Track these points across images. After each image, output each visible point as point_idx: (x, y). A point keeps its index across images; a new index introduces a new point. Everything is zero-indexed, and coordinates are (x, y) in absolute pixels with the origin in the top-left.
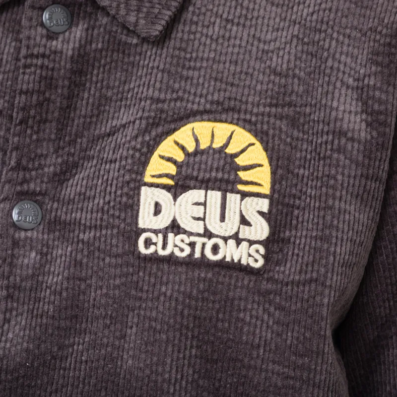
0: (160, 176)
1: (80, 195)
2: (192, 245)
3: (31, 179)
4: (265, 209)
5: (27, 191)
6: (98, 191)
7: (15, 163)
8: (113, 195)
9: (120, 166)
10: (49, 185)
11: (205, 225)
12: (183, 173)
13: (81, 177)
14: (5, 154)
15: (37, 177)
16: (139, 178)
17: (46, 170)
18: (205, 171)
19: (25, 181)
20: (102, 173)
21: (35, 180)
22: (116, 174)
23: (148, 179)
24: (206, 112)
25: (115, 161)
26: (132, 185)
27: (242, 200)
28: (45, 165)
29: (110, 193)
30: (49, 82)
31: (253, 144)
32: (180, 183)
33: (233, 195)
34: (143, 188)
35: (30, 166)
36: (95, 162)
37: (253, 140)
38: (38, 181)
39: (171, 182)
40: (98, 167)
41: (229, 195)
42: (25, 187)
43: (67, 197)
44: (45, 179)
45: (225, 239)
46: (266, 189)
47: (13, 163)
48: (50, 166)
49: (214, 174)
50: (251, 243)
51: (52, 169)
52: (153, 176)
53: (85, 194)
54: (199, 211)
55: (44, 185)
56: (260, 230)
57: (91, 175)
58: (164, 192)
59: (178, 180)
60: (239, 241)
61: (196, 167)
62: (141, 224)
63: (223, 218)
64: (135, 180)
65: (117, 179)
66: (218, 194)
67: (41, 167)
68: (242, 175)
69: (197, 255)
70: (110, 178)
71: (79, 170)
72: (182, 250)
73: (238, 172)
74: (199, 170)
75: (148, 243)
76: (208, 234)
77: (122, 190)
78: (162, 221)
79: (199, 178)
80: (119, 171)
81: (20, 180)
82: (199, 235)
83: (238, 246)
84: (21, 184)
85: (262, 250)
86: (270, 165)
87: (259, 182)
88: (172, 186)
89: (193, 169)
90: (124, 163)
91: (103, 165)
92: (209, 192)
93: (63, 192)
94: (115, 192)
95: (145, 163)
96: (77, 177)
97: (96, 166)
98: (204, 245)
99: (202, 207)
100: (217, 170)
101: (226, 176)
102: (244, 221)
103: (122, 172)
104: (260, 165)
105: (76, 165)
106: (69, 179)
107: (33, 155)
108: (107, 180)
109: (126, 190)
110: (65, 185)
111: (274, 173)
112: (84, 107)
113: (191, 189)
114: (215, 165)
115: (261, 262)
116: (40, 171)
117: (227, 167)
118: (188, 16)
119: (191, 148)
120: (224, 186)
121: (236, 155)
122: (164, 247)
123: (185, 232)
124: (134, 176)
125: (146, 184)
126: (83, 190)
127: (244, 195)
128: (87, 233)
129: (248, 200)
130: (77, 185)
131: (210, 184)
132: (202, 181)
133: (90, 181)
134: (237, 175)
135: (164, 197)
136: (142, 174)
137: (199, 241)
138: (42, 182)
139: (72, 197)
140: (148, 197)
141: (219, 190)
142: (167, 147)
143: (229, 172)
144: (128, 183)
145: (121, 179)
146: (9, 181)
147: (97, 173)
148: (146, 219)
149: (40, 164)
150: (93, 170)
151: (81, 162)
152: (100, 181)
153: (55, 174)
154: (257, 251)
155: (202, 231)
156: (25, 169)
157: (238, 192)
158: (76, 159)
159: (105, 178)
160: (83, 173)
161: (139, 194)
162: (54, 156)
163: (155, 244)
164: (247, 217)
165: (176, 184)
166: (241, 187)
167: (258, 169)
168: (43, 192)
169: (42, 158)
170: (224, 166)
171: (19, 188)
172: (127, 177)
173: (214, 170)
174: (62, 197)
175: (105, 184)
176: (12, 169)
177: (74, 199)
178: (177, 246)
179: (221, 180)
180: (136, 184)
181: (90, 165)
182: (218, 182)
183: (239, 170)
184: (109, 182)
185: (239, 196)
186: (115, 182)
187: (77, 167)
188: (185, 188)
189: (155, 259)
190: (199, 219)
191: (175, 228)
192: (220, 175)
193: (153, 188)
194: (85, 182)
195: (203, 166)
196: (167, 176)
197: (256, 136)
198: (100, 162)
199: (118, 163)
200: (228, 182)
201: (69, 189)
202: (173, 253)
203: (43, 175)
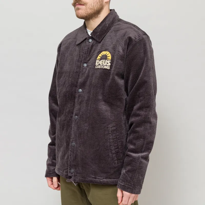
2: (101, 67)
24: (105, 50)
30: (88, 48)
34: (97, 60)
39: (99, 59)
45: (105, 66)
46: (110, 59)
50: (108, 66)
53: (91, 62)
54: (102, 62)
56: (109, 64)
60: (106, 66)
62: (96, 65)
63: (105, 63)
67: (87, 59)
69: (102, 68)
75: (96, 67)
76: (103, 65)
77: (94, 61)
85: (109, 67)
90: (95, 57)
95: (97, 57)
102: (107, 63)
111: (111, 57)
112: (92, 51)
115: (109, 68)
119: (102, 55)
121: (107, 55)
123: (100, 65)
127: (108, 60)
128: (90, 66)
135: (99, 61)
137: (102, 66)
138: (87, 61)
140: (97, 61)
142: (100, 55)
143: (106, 57)
145: (94, 59)
148: (97, 64)
156: (85, 59)
162: (89, 58)
166: (107, 59)
171: (84, 62)
173: (104, 57)
174: (89, 63)
178: (99, 67)
180: (96, 60)
187: (91, 59)
188: (101, 60)
189: (97, 69)
191: (99, 65)
197: (110, 52)
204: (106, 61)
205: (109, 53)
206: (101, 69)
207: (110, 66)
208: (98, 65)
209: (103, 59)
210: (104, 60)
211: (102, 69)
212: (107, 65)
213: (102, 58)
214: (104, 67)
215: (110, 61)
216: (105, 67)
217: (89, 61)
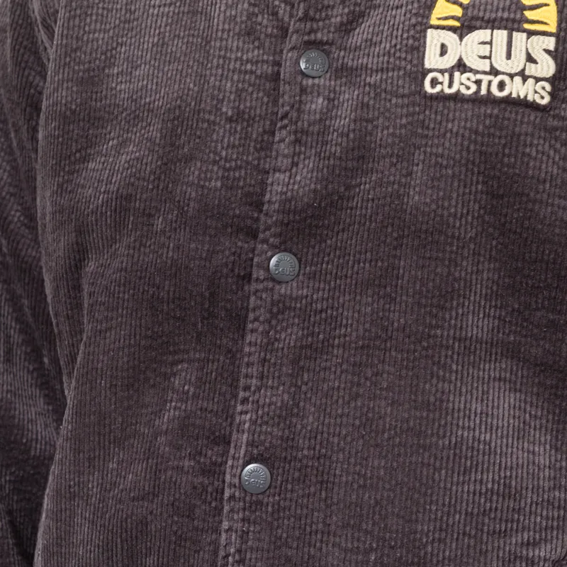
0: (446, 18)
1: (366, 41)
2: (478, 83)
3: (318, 29)
4: (552, 47)
5: (315, 40)
6: (385, 35)
7: (302, 14)
8: (399, 39)
9: (406, 10)
10: (336, 35)
11: (491, 63)
12: (469, 14)
13: (368, 24)
14: (293, 6)
15: (324, 28)
16: (425, 21)
17: (333, 20)
18: (491, 11)
19: (312, 31)
20: (388, 19)
21: (323, 30)
22: (402, 18)
23: (434, 21)
25: (402, 6)
26: (418, 28)
27: (528, 38)
28: (332, 16)
29: (397, 37)
32: (466, 24)
33: (520, 34)
34: (429, 31)
35: (317, 17)
36: (381, 9)
38: (326, 31)
39: (457, 24)
40: (385, 13)
41: (515, 34)
42: (313, 37)
43: (353, 44)
44: (332, 29)
45: (512, 76)
46: (553, 28)
47: (300, 14)
48: (337, 16)
49: (499, 14)
50: (538, 80)
51: (339, 19)
52: (439, 19)
53: (371, 40)
54: (485, 50)
55: (331, 35)
56: (547, 67)
57: (378, 22)
58: (450, 33)
59: (465, 21)
60: (525, 78)
61: (482, 8)
62: (427, 65)
63: (509, 56)
64: (421, 24)
65: (403, 23)
66: (504, 33)
67: (328, 17)
68: (529, 14)
69: (484, 91)
70: (396, 23)
71: (366, 19)
72: (468, 88)
73: (525, 13)
74: (485, 10)
75: (434, 82)
76: (494, 72)
77: (408, 33)
78: (449, 61)
79: (486, 18)
80: (405, 15)
81: (307, 30)
82: (485, 73)
83: (524, 83)
84: (309, 33)
85: (548, 87)
86: (557, 4)
87: (545, 21)
88: (458, 27)
89: (479, 10)
90: (410, 7)
91: (390, 12)
92: (495, 31)
93: (350, 40)
94: (402, 36)
95: (431, 7)
96: (363, 25)
97: (382, 13)
98: (490, 82)
99: (488, 46)
100: (503, 10)
101: (512, 16)
102: (530, 59)
103: (408, 15)
104: (546, 5)
105: (362, 15)
106: (356, 29)
107: (320, 7)
108: (394, 25)
109: (412, 32)
110: (351, 34)
111: (560, 12)
113: (477, 29)
114: (501, 6)
115: (547, 99)
116: (327, 22)
117: (513, 7)
120: (510, 25)
122: (450, 86)
123: (471, 70)
124: (420, 19)
125: (432, 27)
126: (370, 36)
127: (531, 33)
128: (374, 77)
129: (534, 38)
130: (363, 33)
131: (496, 23)
132: (488, 21)
133: (377, 28)
134: (523, 14)
135: (450, 38)
136: (428, 17)
137: (485, 78)
138: (329, 32)
139: (358, 44)
140: (434, 39)
141: (505, 28)
143: (515, 12)
144: (414, 26)
145: (407, 23)
146: (297, 32)
147: (383, 20)
148: (432, 59)
149: (327, 15)
150: (379, 16)
151: (368, 11)
152: (386, 27)
153: (342, 24)
154: (544, 88)
155: (488, 69)
156: (312, 19)
157: (524, 31)
158: (363, 8)
159: (391, 23)
160: (369, 21)
161: (425, 37)
162: (341, 7)
163: (441, 83)
164: (533, 55)
165: (463, 25)
166: (527, 26)
167: (544, 8)
168: (330, 41)
169: (330, 10)
170: (510, 6)
171: (306, 38)
172: (413, 21)
173: (500, 10)
174: (348, 46)
175: (391, 29)
176: (300, 20)
177: (361, 46)
178: (463, 84)
179: (507, 20)
180: (422, 26)
181: (376, 13)
182: (505, 22)
183: (525, 10)
184: (396, 27)
185: (525, 35)
186: (401, 26)
187: (364, 16)
188: (471, 29)
189: (441, 97)
190: (484, 57)
191: (461, 66)
192: (506, 15)
193: (439, 30)
194: (371, 29)
195: (489, 7)
196: (453, 18)
198: (386, 9)
199: (404, 8)
200: (514, 21)
201: (355, 38)
202: (459, 90)
203: (330, 26)
204: (519, 38)
206: (476, 100)
207: (552, 80)
208: (451, 72)
209: (492, 24)
210: (501, 36)
211: (490, 100)
212: (531, 70)
213: (475, 19)
214: (501, 86)
215: (551, 43)
216: (517, 89)
217: (348, 32)
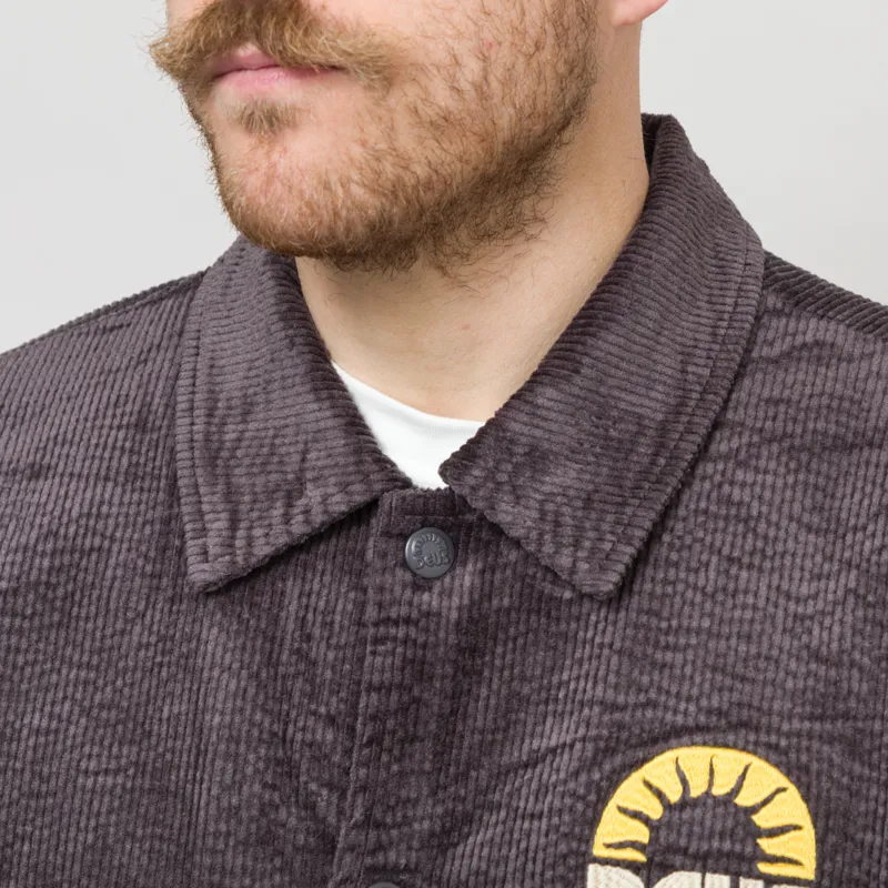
0: (621, 846)
1: (477, 873)
3: (391, 843)
5: (385, 866)
6: (510, 869)
7: (361, 815)
8: (537, 878)
9: (549, 826)
10: (422, 854)
12: (662, 840)
13: (478, 842)
14: (343, 796)
15: (401, 840)
16: (583, 848)
17: (416, 826)
18: (701, 838)
19: (380, 847)
20: (516, 836)
21: (398, 844)
22: (543, 840)
23: (599, 850)
24: (699, 729)
25: (540, 817)
26: (572, 862)
28: (414, 818)
29: (533, 875)
30: (418, 668)
31: (784, 790)
32: (657, 859)
33: (751, 882)
34: (592, 869)
35: (389, 820)
36: (503, 814)
37: (783, 781)
38: (403, 846)
39: (640, 857)
40: (509, 823)
41: (743, 881)
42: (380, 858)
43: (454, 877)
44: (415, 844)
46: (808, 871)
47: (358, 815)
48: (423, 819)
49: (716, 844)
51: (426, 824)
52: (609, 846)
53: (487, 873)
55: (414, 854)
57: (497, 840)
58: (628, 874)
59: (654, 853)
61: (684, 830)
64: (577, 853)
65: (544, 850)
66: (725, 880)
67: (407, 821)
68: (767, 845)
70: (532, 847)
71: (475, 827)
73: (759, 841)
74: (690, 835)
77: (554, 869)
79: (691, 850)
80: (547, 835)
81: (371, 845)
84: (373, 853)
86: (815, 826)
88: (642, 864)
89: (679, 834)
90: (556, 820)
91: (519, 822)
92: (709, 876)
93: (447, 867)
94: (542, 874)
95: (593, 822)
96: (471, 840)
97: (504, 823)
100: (722, 836)
101: (738, 848)
103: (553, 837)
104: (797, 828)
105: (468, 819)
106: (457, 844)
107: (392, 802)
108: (527, 850)
109: (561, 870)
110: (449, 854)
111: (820, 841)
112: (480, 715)
113: (677, 870)
114: (718, 827)
116: (405, 829)
117: (740, 832)
118: (662, 551)
119: (674, 795)
120: (734, 867)
121: (755, 809)
124: (574, 845)
125: (596, 860)
126: (484, 866)
127: (770, 881)
130: (471, 856)
131: (710, 861)
132: (696, 857)
133: (496, 850)
134: (757, 845)
136: (589, 840)
138: (410, 848)
139: (463, 877)
140: (600, 882)
141: (726, 872)
142: (631, 792)
143: (743, 842)
144: (565, 857)
145: (551, 850)
146: (352, 849)
147: (507, 836)
149: (404, 816)
150: (500, 828)
151: (478, 812)
152: (514, 851)
153: (432, 834)
156: (379, 825)
157: (760, 876)
158: (469, 807)
159: (523, 845)
160: (481, 834)
161: (584, 878)
162: (430, 802)
165: (650, 860)
166: (763, 868)
167: (793, 834)
168: (413, 867)
169: (409, 806)
170: (732, 830)
171: (369, 861)
172: (563, 848)
173: (717, 837)
174: (445, 876)
175: (522, 858)
176: (356, 826)
177: (467, 882)
179: (729, 855)
180: (579, 858)
181: (494, 818)
182: (725, 859)
183: (760, 836)
184: (531, 855)
185: (760, 884)
186: (540, 855)
187: (471, 822)
188: (666, 869)
192: (727, 846)
193: (609, 867)
194: (486, 851)
195: (696, 829)
196: (634, 845)
197: (788, 774)
198: (512, 815)
199: (544, 821)
200: (741, 857)
201: (457, 863)
203: (411, 837)
205: (775, 778)
209: (703, 863)
210: (717, 880)
213: (672, 849)
217: (443, 849)
